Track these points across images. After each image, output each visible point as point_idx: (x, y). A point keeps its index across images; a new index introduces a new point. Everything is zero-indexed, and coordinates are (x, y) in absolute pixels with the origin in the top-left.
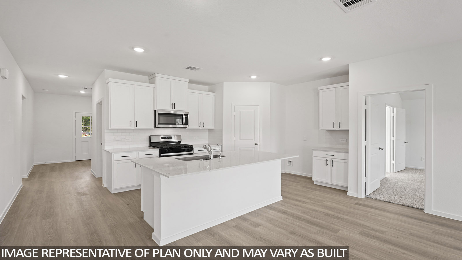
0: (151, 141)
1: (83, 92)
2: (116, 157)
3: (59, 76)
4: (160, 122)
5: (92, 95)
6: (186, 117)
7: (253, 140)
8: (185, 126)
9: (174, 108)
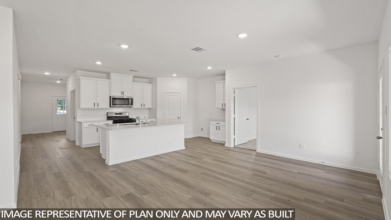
0: (108, 116)
1: (58, 82)
2: (85, 125)
3: (45, 73)
4: (114, 104)
5: (66, 84)
6: (131, 100)
7: (176, 115)
8: (131, 106)
9: (123, 95)
